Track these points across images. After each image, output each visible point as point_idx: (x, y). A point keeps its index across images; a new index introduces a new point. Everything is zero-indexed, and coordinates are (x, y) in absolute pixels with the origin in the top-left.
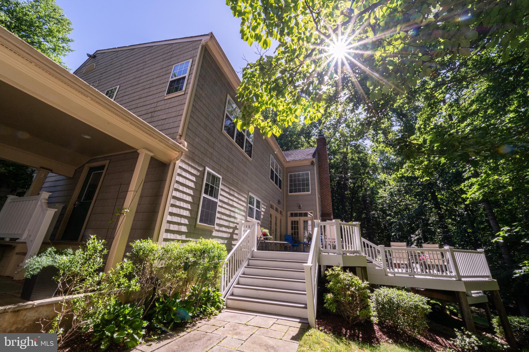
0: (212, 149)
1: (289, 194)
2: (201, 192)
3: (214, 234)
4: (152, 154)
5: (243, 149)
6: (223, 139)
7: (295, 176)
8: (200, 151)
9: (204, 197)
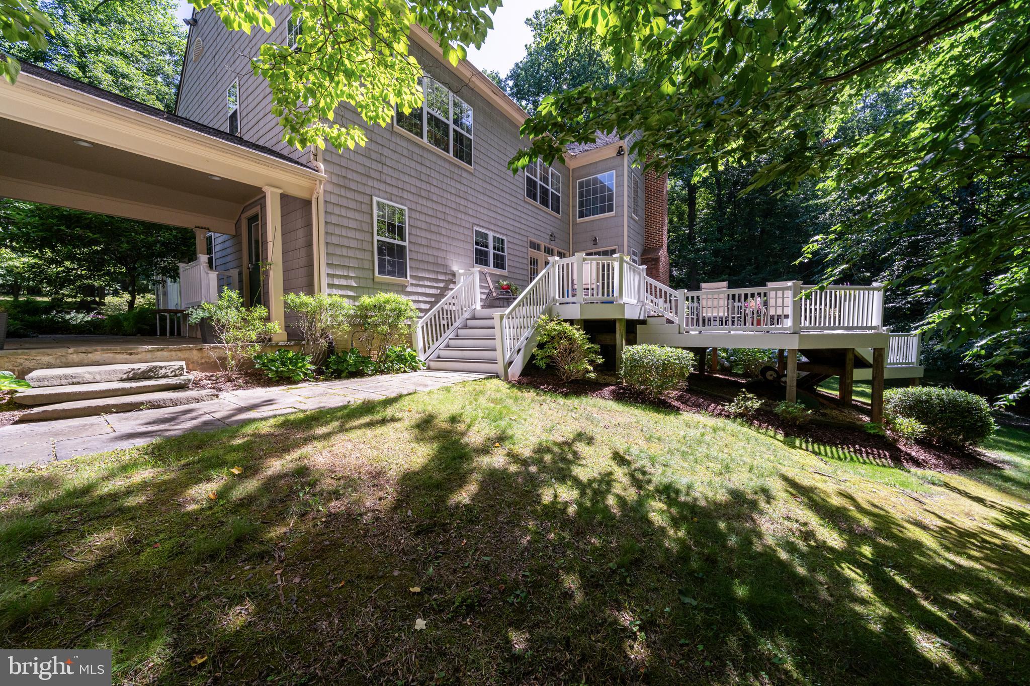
0: (380, 165)
1: (578, 220)
2: (372, 233)
3: (409, 289)
4: (281, 191)
5: (448, 151)
6: (399, 142)
7: (588, 183)
8: (357, 172)
9: (378, 241)
